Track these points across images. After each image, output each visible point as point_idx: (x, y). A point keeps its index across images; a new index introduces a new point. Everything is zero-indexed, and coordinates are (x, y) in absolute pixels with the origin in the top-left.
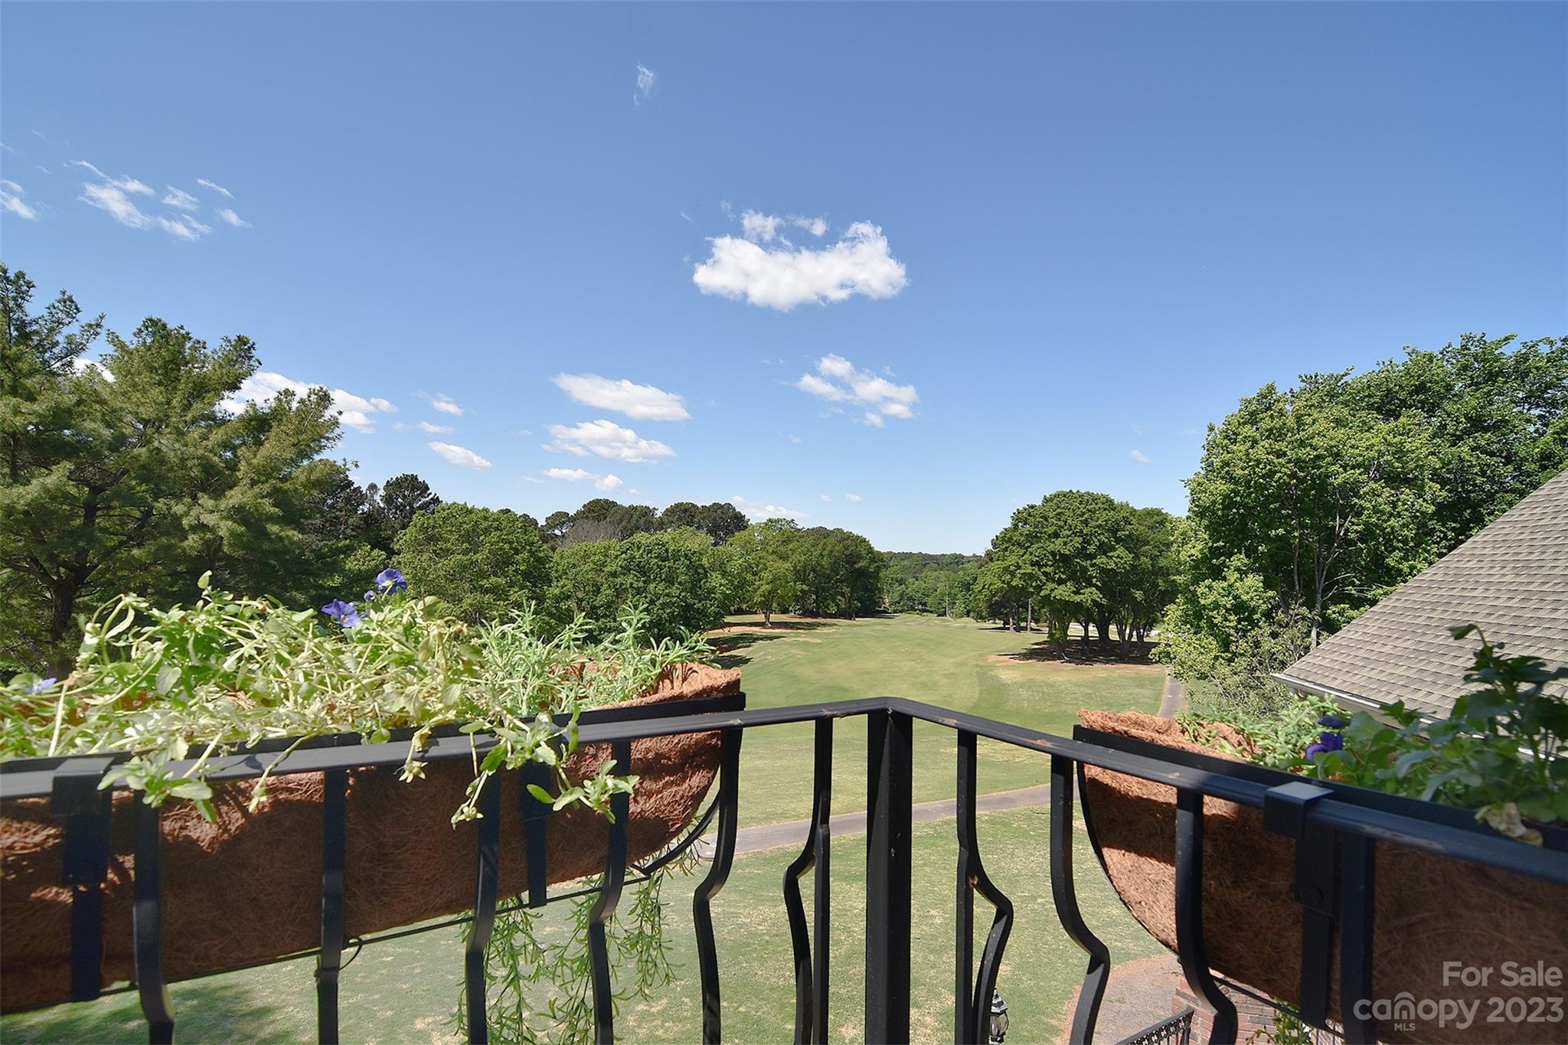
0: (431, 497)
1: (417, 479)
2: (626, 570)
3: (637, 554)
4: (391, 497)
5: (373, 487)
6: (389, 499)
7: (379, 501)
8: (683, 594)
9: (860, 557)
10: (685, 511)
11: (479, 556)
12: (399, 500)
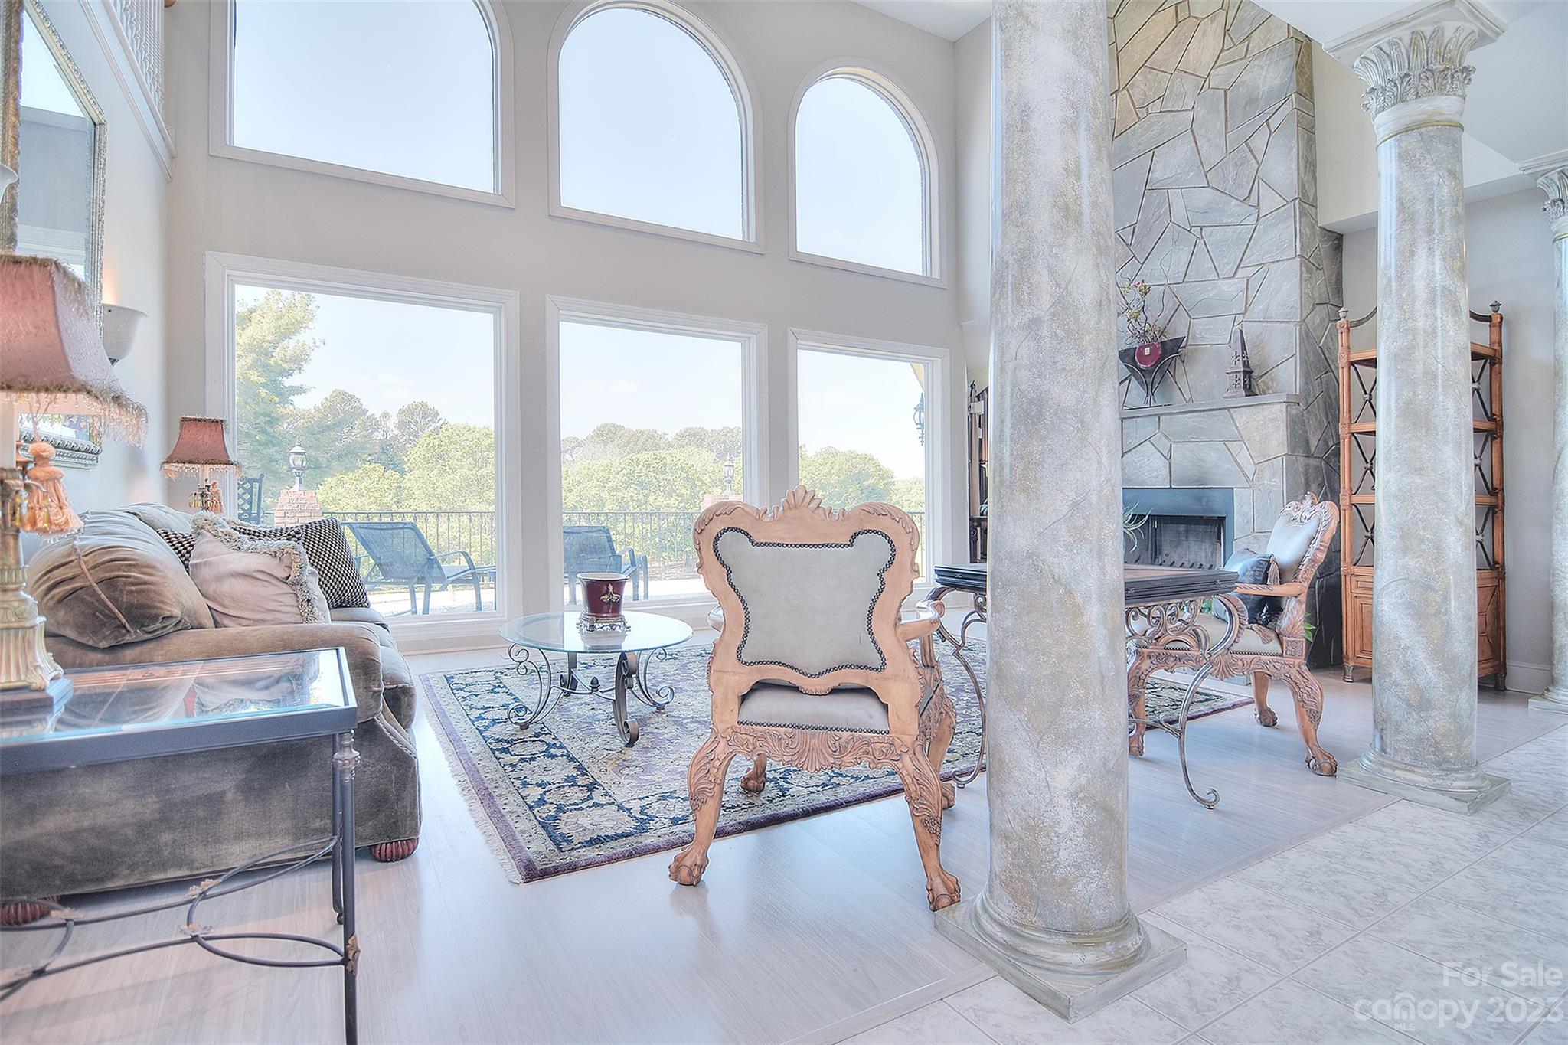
0: (441, 422)
1: (427, 406)
2: (627, 485)
3: (637, 470)
4: (403, 423)
5: (385, 415)
6: (402, 425)
7: (392, 427)
8: (681, 505)
9: (869, 475)
10: (694, 435)
11: (484, 471)
12: (412, 426)
